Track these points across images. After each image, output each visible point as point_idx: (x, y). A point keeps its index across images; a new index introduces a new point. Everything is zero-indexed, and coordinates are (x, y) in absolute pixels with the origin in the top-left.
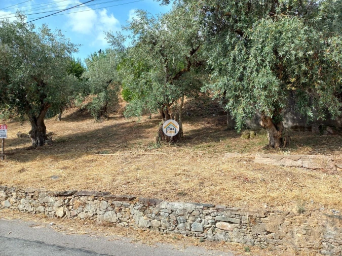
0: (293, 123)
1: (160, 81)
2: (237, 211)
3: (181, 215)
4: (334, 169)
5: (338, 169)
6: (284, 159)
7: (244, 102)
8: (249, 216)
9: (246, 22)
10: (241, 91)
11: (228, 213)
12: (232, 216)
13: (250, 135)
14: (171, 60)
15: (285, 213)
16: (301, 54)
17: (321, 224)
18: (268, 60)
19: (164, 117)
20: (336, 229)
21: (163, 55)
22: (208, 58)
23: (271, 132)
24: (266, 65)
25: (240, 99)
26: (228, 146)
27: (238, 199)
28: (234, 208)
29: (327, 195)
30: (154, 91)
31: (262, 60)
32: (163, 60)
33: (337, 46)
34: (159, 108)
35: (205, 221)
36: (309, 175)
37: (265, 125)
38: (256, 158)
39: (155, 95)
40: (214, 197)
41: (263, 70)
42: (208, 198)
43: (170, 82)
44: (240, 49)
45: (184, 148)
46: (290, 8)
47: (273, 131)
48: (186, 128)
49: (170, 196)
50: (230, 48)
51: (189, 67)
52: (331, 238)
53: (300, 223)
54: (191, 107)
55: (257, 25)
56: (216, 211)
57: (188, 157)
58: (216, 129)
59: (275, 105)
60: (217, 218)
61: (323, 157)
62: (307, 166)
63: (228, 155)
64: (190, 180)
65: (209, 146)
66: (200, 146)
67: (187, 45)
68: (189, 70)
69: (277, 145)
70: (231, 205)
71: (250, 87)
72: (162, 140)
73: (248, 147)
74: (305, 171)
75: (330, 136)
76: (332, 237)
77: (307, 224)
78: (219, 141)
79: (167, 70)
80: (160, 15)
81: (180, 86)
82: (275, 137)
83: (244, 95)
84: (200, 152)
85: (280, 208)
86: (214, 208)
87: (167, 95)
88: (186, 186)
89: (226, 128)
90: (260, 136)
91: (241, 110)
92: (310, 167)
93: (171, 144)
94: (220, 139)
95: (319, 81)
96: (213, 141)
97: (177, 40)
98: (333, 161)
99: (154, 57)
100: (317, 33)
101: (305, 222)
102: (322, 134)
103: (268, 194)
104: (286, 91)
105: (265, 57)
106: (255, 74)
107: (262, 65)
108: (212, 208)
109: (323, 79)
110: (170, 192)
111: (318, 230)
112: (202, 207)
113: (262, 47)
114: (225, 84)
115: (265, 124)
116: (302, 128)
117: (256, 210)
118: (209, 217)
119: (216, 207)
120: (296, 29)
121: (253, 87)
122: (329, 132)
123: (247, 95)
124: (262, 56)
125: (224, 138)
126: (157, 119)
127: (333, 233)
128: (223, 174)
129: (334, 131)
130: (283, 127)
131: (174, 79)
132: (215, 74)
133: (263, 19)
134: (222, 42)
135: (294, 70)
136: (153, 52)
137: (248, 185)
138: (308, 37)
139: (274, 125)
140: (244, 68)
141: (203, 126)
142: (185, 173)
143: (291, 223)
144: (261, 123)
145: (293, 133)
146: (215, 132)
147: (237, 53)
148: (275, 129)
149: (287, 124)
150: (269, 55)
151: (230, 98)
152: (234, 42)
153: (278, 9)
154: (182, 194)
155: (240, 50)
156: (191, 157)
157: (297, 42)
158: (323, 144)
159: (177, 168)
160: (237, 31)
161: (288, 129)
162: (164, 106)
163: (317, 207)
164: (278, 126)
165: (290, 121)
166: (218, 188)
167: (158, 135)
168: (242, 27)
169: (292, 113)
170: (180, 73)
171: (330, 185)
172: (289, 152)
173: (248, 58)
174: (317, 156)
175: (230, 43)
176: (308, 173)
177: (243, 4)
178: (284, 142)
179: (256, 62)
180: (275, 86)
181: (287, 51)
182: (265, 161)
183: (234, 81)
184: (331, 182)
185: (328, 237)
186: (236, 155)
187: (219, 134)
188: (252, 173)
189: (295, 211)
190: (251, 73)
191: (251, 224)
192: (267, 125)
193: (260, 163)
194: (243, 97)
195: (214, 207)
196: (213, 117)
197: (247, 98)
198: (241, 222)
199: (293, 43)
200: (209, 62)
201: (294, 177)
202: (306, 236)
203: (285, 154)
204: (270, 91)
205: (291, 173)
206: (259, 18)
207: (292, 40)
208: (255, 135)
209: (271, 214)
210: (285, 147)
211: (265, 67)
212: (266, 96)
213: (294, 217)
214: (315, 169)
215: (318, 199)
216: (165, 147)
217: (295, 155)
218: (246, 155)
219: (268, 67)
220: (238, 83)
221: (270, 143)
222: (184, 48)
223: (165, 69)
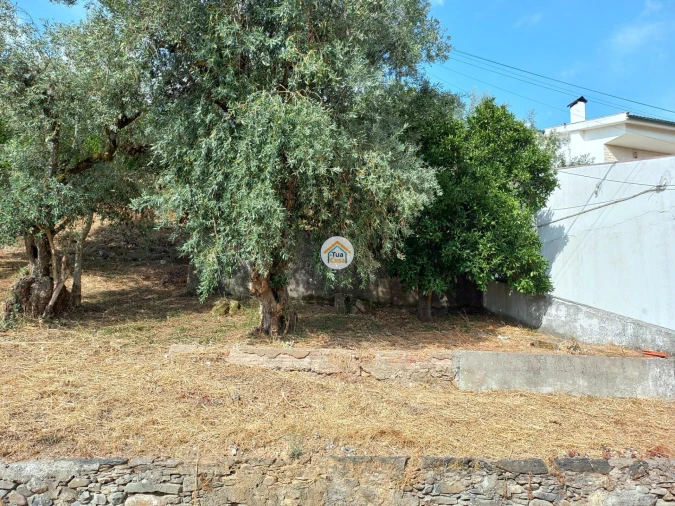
0: (307, 290)
1: (34, 170)
2: (176, 466)
3: (39, 492)
4: (358, 373)
5: (364, 374)
6: (281, 356)
7: (220, 241)
8: (198, 476)
9: (236, 89)
10: (217, 218)
11: (156, 474)
12: (164, 478)
13: (228, 309)
14: (71, 128)
15: (269, 462)
16: (322, 170)
17: (324, 476)
18: (269, 169)
19: (36, 256)
20: (348, 481)
21: (47, 111)
22: (155, 141)
23: (266, 303)
24: (266, 178)
25: (212, 235)
26: (183, 330)
27: (182, 441)
28: (169, 462)
29: (340, 421)
30: (16, 193)
31: (258, 167)
32: (47, 125)
33: (376, 167)
34: (24, 233)
35: (98, 499)
36: (318, 385)
37: (257, 290)
38: (231, 354)
39: (16, 202)
40: (130, 441)
41: (259, 185)
42: (113, 445)
43: (61, 176)
44: (220, 138)
45: (79, 330)
46: (312, 85)
47: (270, 303)
48: (90, 285)
49: (16, 446)
50: (201, 131)
51: (111, 152)
52: (338, 500)
53: (292, 477)
54: (112, 240)
55: (253, 101)
56: (129, 471)
57: (84, 353)
58: (163, 293)
59: (275, 254)
60: (128, 488)
61: (344, 351)
62: (317, 369)
63: (178, 349)
64: (79, 406)
65: (140, 329)
66: (118, 327)
67: (110, 105)
68: (111, 158)
69: (274, 329)
70: (163, 455)
71: (234, 215)
72: (21, 310)
73: (221, 331)
74: (313, 378)
75: (360, 315)
76: (340, 498)
77: (303, 478)
78: (164, 317)
79: (55, 148)
80: (51, 22)
81: (86, 190)
82: (271, 314)
83: (222, 229)
84: (115, 342)
85: (260, 453)
86: (125, 466)
87: (48, 206)
88: (64, 420)
89: (185, 290)
90: (249, 311)
91: (212, 257)
92: (323, 371)
93: (45, 322)
94: (168, 313)
95: (348, 221)
96: (151, 318)
97: (88, 88)
98: (357, 359)
99: (21, 113)
100: (348, 139)
101: (300, 475)
102: (349, 312)
103: (242, 426)
104: (297, 230)
105: (264, 163)
106: (244, 190)
107: (259, 177)
108: (120, 467)
109: (355, 218)
110: (18, 439)
111: (319, 487)
112: (96, 466)
113: (261, 144)
114: (186, 201)
115: (257, 287)
116: (320, 300)
117: (215, 462)
118: (111, 488)
119: (131, 463)
120: (318, 124)
121: (240, 214)
122: (359, 309)
123: (228, 228)
124: (260, 160)
125: (176, 312)
126: (19, 259)
127: (343, 490)
128: (158, 390)
129: (366, 309)
130: (287, 295)
131: (72, 171)
132: (168, 178)
133: (264, 93)
134: (187, 117)
135: (311, 195)
136: (21, 101)
137: (207, 409)
138: (336, 144)
139: (273, 290)
140: (227, 176)
141: (132, 284)
142: (69, 389)
143: (277, 480)
144: (250, 286)
145: (304, 308)
146: (159, 299)
147: (214, 144)
148: (273, 298)
149: (297, 291)
150: (271, 160)
151: (193, 229)
152: (211, 121)
153: (292, 82)
154: (51, 441)
155: (221, 141)
156: (91, 352)
157: (318, 147)
158: (348, 329)
159: (50, 378)
160: (217, 102)
161: (298, 299)
162: (37, 230)
163: (323, 445)
164: (279, 293)
165: (301, 285)
166: (142, 420)
167: (11, 298)
168: (227, 97)
169: (307, 272)
170: (89, 162)
171: (347, 401)
172: (292, 343)
173: (235, 158)
174: (335, 350)
175: (203, 121)
176: (318, 382)
177: (232, 54)
178: (286, 324)
179: (249, 169)
180: (278, 219)
181: (301, 160)
182: (248, 359)
183: (205, 197)
184: (350, 396)
185: (334, 497)
186: (194, 348)
187: (167, 303)
188: (220, 385)
189: (285, 455)
190: (239, 187)
191: (202, 492)
192: (260, 291)
193: (237, 363)
194: (219, 232)
195: (126, 462)
196: (159, 267)
197: (227, 235)
198: (181, 490)
199: (312, 147)
200: (157, 148)
201: (294, 390)
202: (298, 501)
203: (285, 346)
204: (268, 226)
205: (290, 382)
206: (260, 88)
207: (310, 142)
208: (239, 307)
209: (243, 466)
210: (288, 332)
211: (263, 181)
212: (259, 235)
213: (282, 468)
214: (329, 375)
215: (325, 430)
216: (29, 327)
217: (301, 348)
218: (212, 349)
219: (267, 182)
220: (212, 203)
221: (263, 324)
222: (103, 108)
223: (50, 146)
